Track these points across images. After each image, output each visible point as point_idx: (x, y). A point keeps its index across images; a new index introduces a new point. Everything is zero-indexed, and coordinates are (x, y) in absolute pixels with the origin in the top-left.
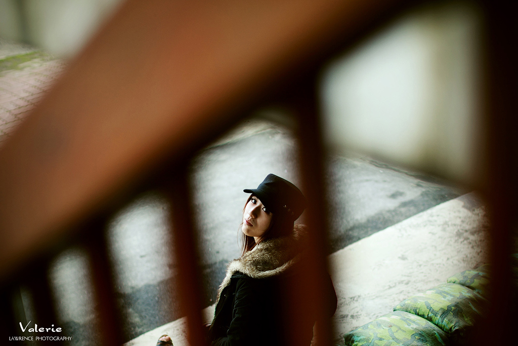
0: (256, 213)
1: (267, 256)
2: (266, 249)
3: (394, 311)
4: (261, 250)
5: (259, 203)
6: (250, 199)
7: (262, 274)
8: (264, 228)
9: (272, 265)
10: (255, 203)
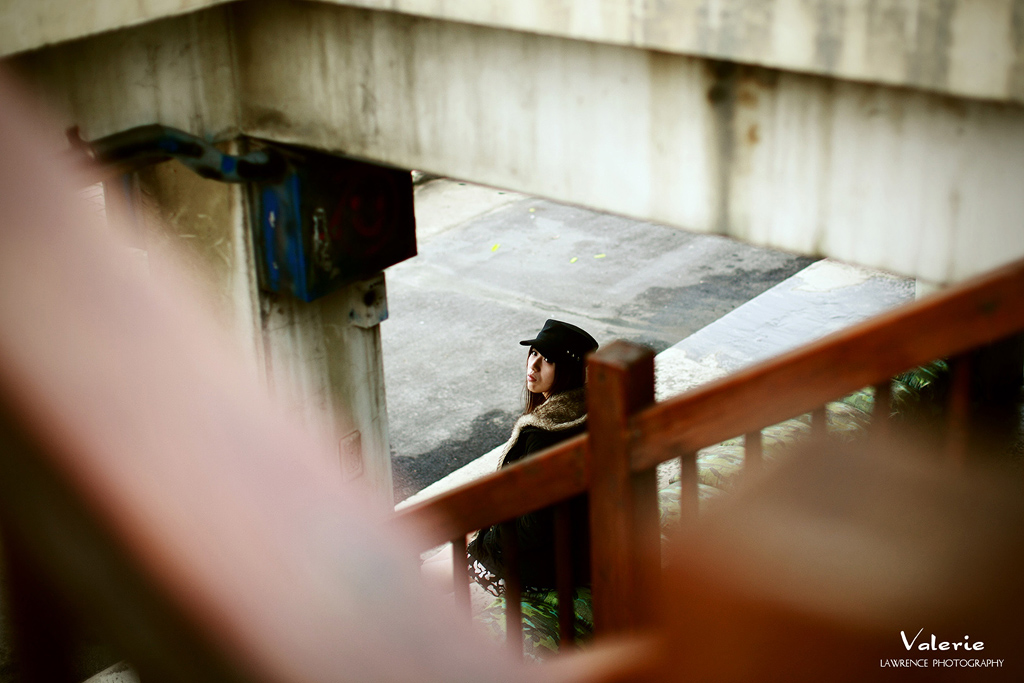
0: (537, 367)
1: (563, 409)
2: (561, 401)
3: (671, 483)
4: (555, 402)
5: (539, 355)
6: (531, 352)
7: (559, 426)
8: (550, 381)
9: (569, 417)
10: (536, 355)
